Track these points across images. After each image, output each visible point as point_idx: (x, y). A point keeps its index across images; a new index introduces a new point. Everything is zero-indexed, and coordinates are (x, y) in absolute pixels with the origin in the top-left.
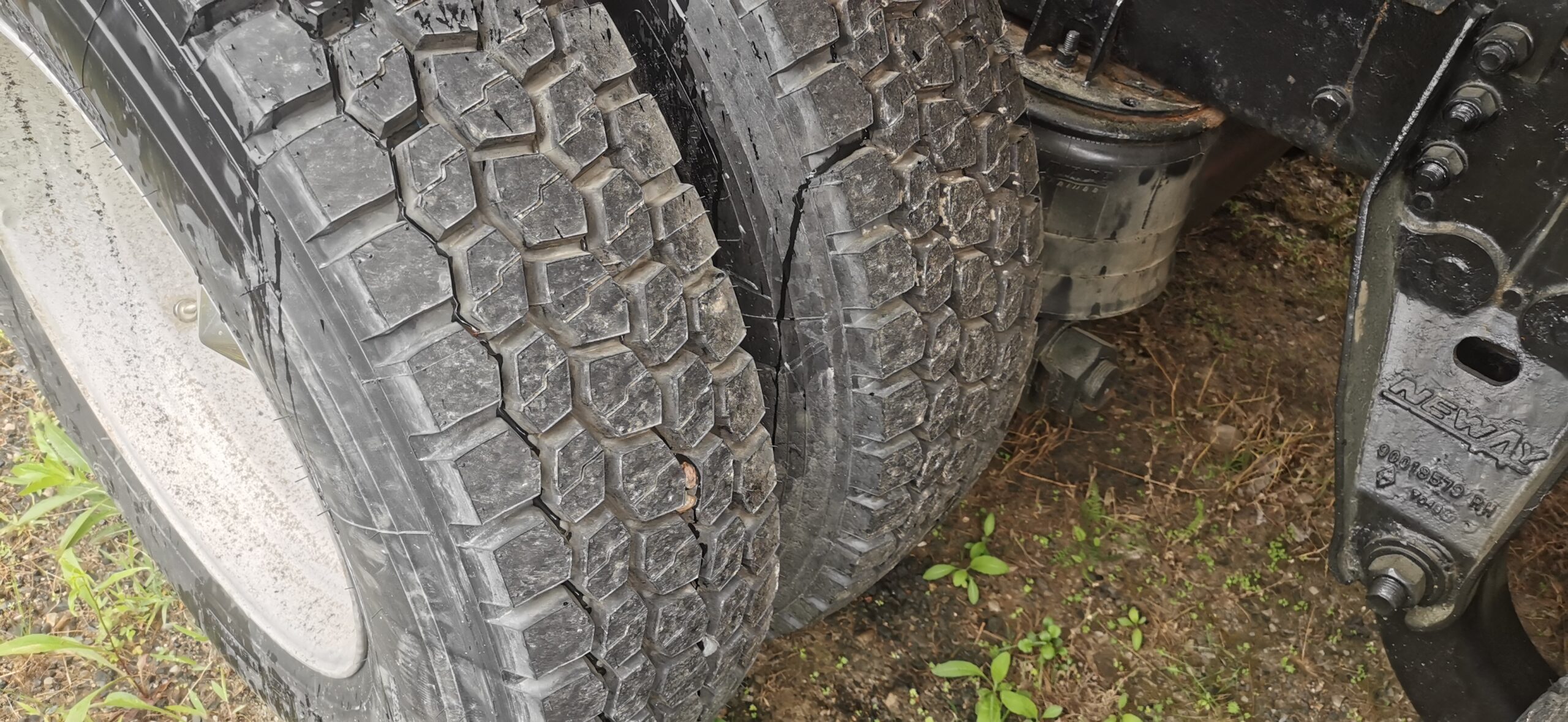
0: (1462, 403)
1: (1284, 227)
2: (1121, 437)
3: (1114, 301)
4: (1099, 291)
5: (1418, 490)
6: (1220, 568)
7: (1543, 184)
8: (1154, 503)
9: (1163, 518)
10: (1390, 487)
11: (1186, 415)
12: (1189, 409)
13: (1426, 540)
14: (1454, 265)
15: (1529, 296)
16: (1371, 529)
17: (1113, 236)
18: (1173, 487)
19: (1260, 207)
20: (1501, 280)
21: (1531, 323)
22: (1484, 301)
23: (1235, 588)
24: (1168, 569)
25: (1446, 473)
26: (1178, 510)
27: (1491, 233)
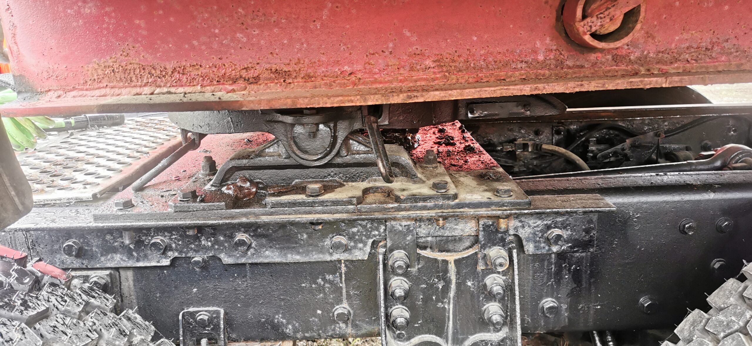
7: (440, 305)
27: (432, 334)
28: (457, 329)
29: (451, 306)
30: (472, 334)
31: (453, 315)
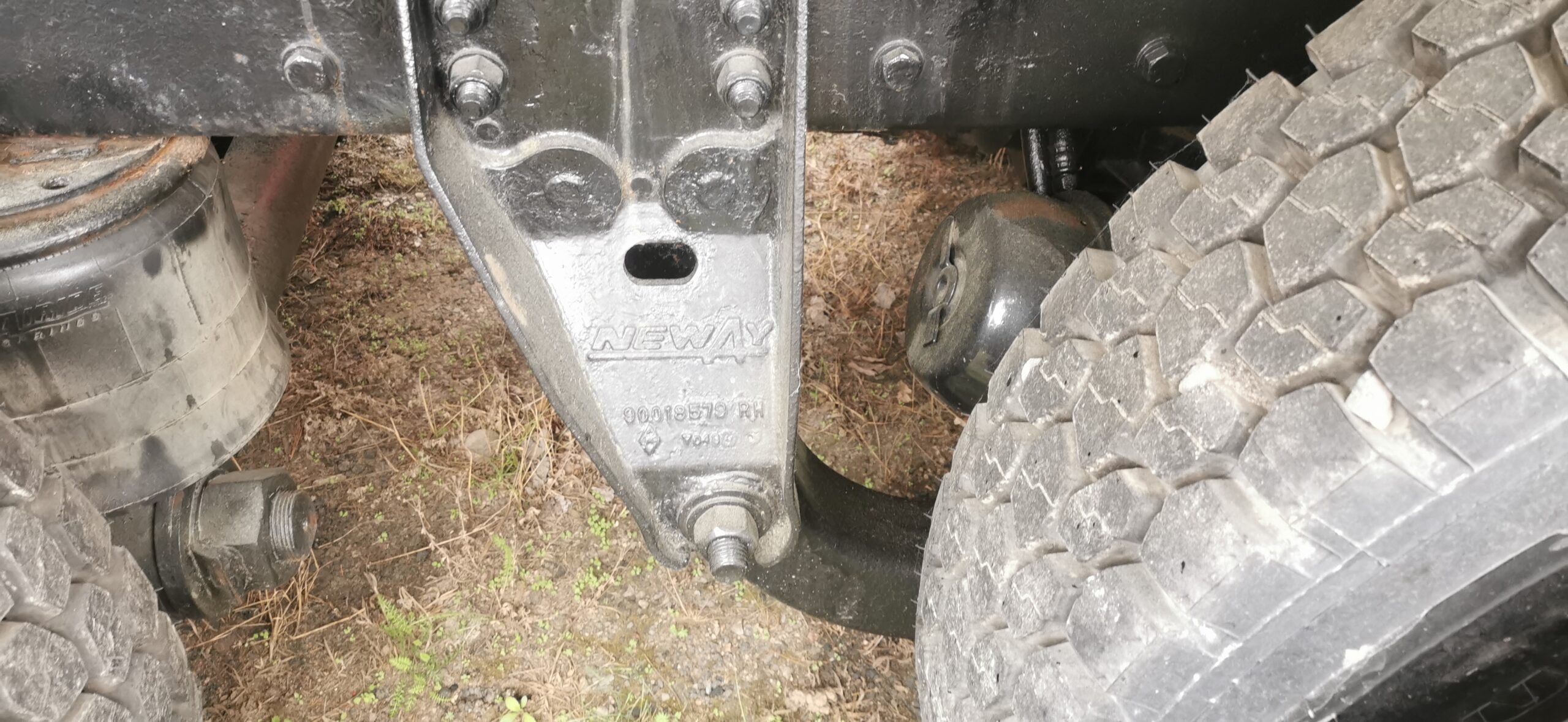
0: (667, 321)
1: (400, 200)
2: (379, 518)
3: (235, 424)
4: (205, 427)
5: (687, 434)
6: (561, 581)
7: (591, 49)
8: (457, 565)
9: (475, 574)
10: (660, 448)
11: (428, 451)
12: (426, 444)
13: (725, 475)
14: (564, 183)
15: (656, 175)
16: (670, 497)
17: (169, 355)
18: (464, 535)
19: (364, 192)
20: (619, 174)
21: (675, 202)
22: (617, 201)
23: (587, 593)
24: (514, 624)
25: (700, 400)
26: (485, 553)
27: (577, 129)
28: (643, 119)
29: (625, 54)
30: (686, 132)
31: (631, 77)
